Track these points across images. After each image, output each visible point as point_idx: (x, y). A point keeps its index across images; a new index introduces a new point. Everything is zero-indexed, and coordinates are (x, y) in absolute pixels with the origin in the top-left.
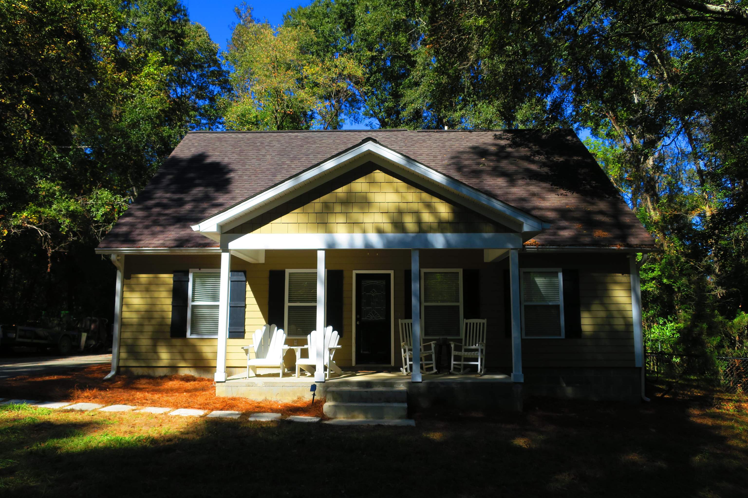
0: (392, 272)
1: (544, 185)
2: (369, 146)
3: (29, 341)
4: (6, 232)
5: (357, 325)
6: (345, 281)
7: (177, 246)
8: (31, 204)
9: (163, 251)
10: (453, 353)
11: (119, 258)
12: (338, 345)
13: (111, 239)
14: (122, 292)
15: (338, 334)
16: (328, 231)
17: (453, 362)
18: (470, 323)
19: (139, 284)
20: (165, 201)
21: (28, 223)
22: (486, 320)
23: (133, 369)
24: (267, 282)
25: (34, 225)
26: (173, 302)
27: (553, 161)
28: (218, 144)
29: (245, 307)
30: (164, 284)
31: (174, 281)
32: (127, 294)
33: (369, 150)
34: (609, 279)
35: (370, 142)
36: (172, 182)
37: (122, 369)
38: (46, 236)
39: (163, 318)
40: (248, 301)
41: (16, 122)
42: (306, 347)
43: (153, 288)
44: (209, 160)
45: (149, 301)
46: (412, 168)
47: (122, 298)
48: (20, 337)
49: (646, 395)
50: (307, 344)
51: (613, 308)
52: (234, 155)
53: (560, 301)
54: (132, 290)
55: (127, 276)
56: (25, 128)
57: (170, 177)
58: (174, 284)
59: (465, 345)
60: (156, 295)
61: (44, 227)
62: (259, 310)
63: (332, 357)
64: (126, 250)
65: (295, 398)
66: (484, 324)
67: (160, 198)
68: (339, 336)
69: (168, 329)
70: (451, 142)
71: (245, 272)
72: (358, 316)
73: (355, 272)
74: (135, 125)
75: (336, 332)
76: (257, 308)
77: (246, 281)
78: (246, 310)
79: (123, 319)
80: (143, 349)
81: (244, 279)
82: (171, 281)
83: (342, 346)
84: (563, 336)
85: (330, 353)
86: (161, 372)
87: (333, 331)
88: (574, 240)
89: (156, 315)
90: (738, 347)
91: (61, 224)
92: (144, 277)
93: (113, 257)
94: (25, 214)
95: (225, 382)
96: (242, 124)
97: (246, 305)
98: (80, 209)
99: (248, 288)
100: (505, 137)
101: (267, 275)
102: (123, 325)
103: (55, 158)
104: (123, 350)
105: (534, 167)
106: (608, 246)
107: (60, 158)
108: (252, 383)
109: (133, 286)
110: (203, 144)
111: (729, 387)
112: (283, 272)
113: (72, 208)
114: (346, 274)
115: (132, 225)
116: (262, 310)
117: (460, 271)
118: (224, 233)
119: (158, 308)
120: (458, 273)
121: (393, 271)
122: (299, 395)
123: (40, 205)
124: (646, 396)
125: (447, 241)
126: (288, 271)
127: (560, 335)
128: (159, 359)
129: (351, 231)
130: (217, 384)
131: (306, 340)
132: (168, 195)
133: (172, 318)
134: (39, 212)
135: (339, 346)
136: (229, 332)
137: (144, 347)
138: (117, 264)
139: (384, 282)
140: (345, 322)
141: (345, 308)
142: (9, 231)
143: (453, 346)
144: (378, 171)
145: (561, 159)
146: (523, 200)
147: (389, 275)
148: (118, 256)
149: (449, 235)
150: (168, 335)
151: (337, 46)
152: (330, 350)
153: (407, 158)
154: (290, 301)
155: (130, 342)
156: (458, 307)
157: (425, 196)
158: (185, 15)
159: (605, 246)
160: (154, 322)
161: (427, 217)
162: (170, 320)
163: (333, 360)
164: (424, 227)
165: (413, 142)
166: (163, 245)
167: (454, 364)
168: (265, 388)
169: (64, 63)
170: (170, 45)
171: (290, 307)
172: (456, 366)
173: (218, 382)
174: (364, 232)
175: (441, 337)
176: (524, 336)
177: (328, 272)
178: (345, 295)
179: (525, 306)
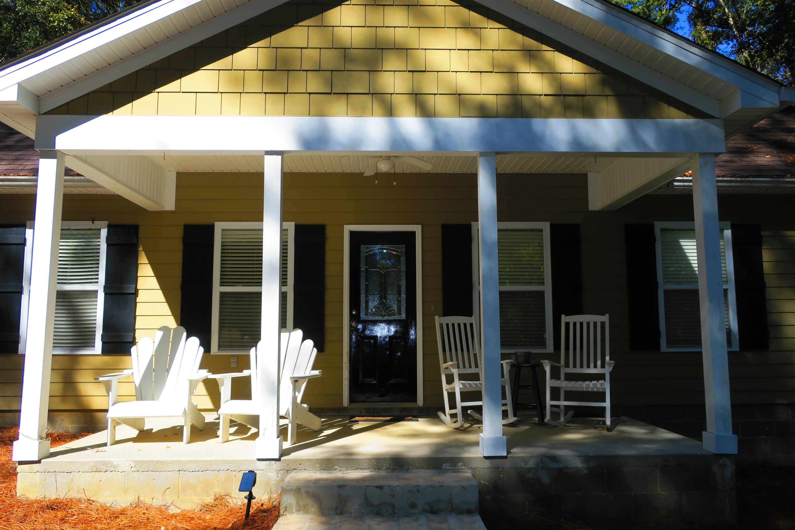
0: (417, 229)
5: (352, 331)
6: (329, 246)
10: (549, 383)
12: (314, 368)
15: (315, 346)
17: (549, 402)
18: (575, 324)
22: (607, 315)
24: (179, 246)
29: (136, 294)
40: (141, 283)
42: (245, 373)
50: (248, 367)
53: (729, 281)
59: (567, 365)
62: (163, 299)
63: (299, 397)
65: (209, 499)
66: (603, 324)
68: (315, 350)
71: (136, 228)
72: (354, 312)
73: (348, 228)
75: (309, 343)
76: (159, 296)
77: (138, 245)
78: (138, 300)
81: (134, 241)
83: (323, 373)
84: (735, 347)
85: (296, 389)
87: (304, 339)
95: (39, 462)
97: (137, 291)
99: (142, 258)
101: (180, 232)
108: (104, 463)
112: (211, 228)
114: (329, 232)
116: (169, 300)
117: (546, 227)
118: (46, 113)
120: (541, 231)
121: (420, 226)
122: (218, 490)
126: (219, 226)
130: (20, 468)
131: (248, 357)
135: (316, 372)
136: (103, 343)
139: (402, 248)
140: (329, 323)
141: (329, 296)
143: (546, 368)
147: (413, 234)
152: (296, 381)
154: (222, 284)
156: (541, 294)
163: (303, 402)
167: (552, 406)
168: (136, 474)
171: (223, 295)
172: (555, 409)
173: (21, 463)
175: (521, 351)
176: (664, 348)
177: (297, 227)
178: (330, 270)
179: (666, 292)
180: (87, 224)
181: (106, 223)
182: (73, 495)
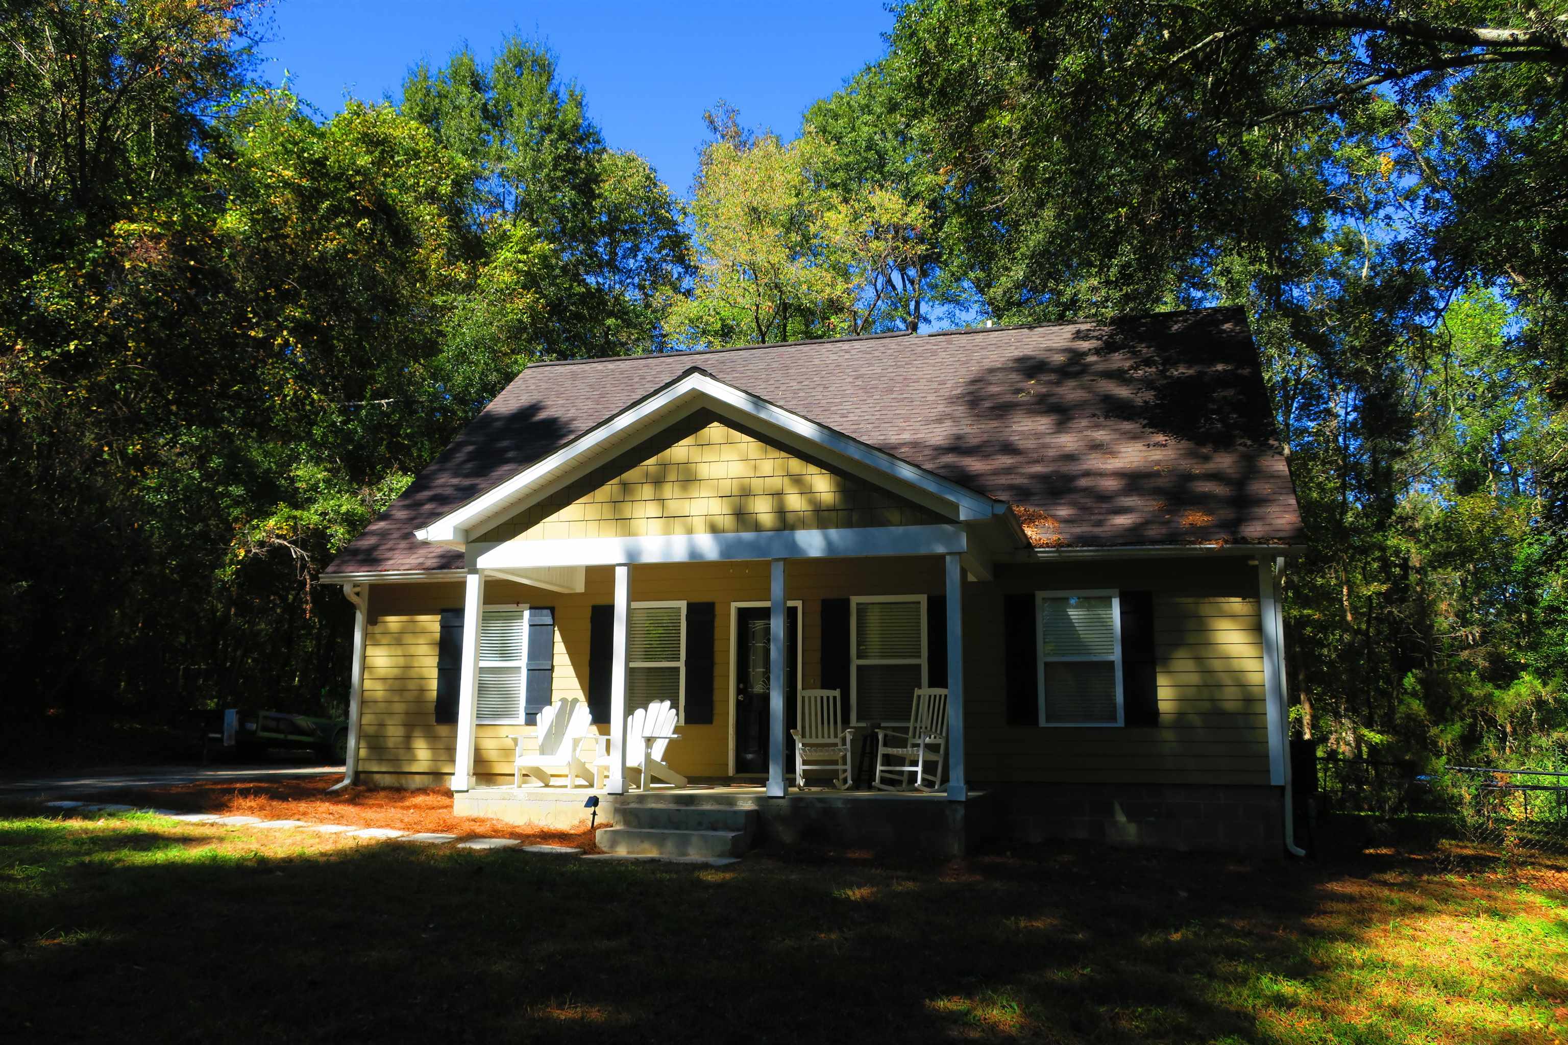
0: (799, 604)
1: (1127, 426)
2: (695, 382)
3: (282, 736)
4: (242, 553)
5: (739, 704)
6: (718, 622)
7: (442, 567)
8: (282, 504)
9: (417, 576)
10: (882, 750)
11: (357, 589)
13: (347, 558)
14: (364, 647)
16: (629, 533)
17: (879, 768)
19: (386, 633)
20: (448, 491)
21: (278, 537)
23: (377, 777)
24: (588, 626)
25: (285, 539)
26: (439, 663)
27: (1171, 377)
28: (568, 384)
29: (552, 669)
30: (424, 632)
31: (442, 627)
32: (370, 651)
33: (693, 390)
34: (1206, 608)
35: (696, 375)
36: (471, 457)
37: (362, 776)
38: (303, 558)
39: (422, 690)
40: (556, 660)
41: (274, 368)
43: (408, 639)
44: (542, 415)
45: (401, 661)
46: (763, 415)
47: (364, 657)
48: (265, 729)
49: (1298, 842)
51: (1217, 665)
52: (589, 403)
53: (1116, 655)
54: (376, 644)
55: (372, 620)
56: (288, 375)
57: (470, 448)
58: (441, 632)
60: (413, 650)
61: (303, 544)
62: (574, 674)
64: (363, 575)
65: (576, 822)
67: (442, 486)
68: (677, 716)
69: (432, 707)
70: (984, 353)
71: (552, 610)
72: (741, 686)
73: (735, 606)
74: (462, 357)
75: (673, 711)
76: (571, 671)
77: (553, 625)
78: (554, 675)
79: (366, 694)
80: (391, 743)
81: (549, 620)
82: (437, 627)
84: (1121, 723)
86: (418, 781)
87: (671, 709)
88: (1134, 535)
89: (412, 685)
90: (1511, 747)
91: (332, 535)
92: (393, 622)
93: (347, 589)
94: (272, 522)
96: (694, 338)
97: (553, 666)
98: (360, 510)
99: (558, 637)
100: (1096, 334)
101: (588, 613)
102: (363, 703)
103: (335, 423)
104: (363, 744)
105: (1123, 392)
106: (1200, 543)
107: (344, 423)
109: (378, 636)
110: (544, 386)
111: (1487, 829)
113: (344, 509)
114: (718, 609)
115: (384, 535)
116: (579, 675)
117: (923, 599)
118: (473, 541)
119: (413, 673)
120: (919, 603)
121: (801, 602)
123: (296, 507)
124: (1297, 845)
125: (829, 544)
127: (1114, 719)
128: (414, 759)
129: (667, 532)
130: (456, 795)
132: (455, 481)
133: (438, 690)
134: (295, 517)
135: (676, 736)
136: (527, 714)
137: (393, 739)
138: (354, 599)
140: (717, 696)
141: (718, 671)
142: (248, 551)
143: (880, 737)
144: (716, 424)
145: (1191, 372)
146: (1070, 458)
147: (793, 609)
148: (355, 586)
149: (833, 533)
150: (433, 719)
151: (884, 166)
152: (648, 740)
153: (758, 400)
155: (371, 730)
156: (919, 667)
157: (795, 465)
158: (598, 142)
159: (1194, 543)
160: (409, 696)
161: (795, 502)
162: (435, 693)
163: (662, 759)
164: (790, 517)
165: (913, 357)
166: (420, 566)
167: (882, 771)
168: (528, 803)
169: (350, 260)
170: (570, 200)
172: (884, 775)
173: (457, 792)
174: (690, 531)
176: (1043, 723)
177: (690, 606)
178: (718, 646)
179: (1047, 664)
180: (512, 607)
181: (528, 605)
182: (490, 815)
